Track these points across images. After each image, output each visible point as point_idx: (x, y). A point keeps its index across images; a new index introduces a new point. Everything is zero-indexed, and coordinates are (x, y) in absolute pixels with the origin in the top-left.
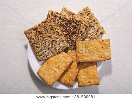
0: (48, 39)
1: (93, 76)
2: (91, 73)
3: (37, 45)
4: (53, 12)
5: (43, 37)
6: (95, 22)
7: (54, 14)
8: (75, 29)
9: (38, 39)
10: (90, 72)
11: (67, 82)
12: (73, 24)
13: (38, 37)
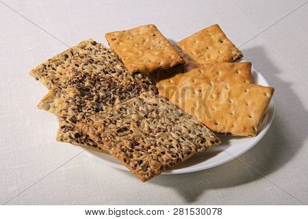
0: (146, 126)
1: (202, 38)
2: (199, 45)
3: (173, 147)
4: (62, 128)
5: (143, 136)
6: (69, 54)
7: (68, 125)
8: (99, 80)
9: (156, 145)
10: (196, 46)
11: (243, 75)
12: (87, 84)
13: (149, 148)
